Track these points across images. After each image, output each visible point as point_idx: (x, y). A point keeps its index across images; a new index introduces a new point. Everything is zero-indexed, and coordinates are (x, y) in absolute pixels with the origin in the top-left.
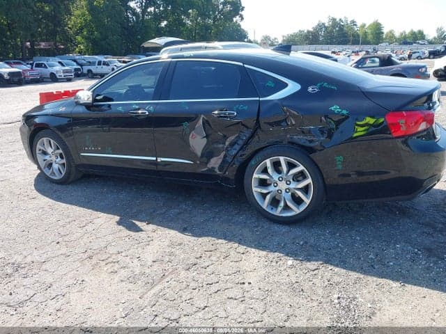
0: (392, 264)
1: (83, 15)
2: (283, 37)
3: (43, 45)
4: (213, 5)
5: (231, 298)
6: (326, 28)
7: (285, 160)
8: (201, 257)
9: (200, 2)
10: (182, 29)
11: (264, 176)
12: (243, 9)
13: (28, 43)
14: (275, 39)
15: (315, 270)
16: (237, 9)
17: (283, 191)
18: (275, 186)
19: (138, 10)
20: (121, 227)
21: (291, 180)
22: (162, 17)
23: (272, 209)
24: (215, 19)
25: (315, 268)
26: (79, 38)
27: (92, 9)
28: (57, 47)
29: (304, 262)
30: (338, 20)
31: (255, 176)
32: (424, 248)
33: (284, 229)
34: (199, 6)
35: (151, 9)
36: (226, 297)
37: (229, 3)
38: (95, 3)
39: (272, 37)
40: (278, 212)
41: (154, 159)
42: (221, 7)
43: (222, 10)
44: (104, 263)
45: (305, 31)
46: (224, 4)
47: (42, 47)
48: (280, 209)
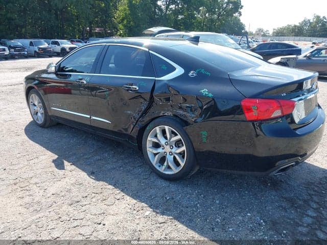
0: (231, 229)
1: (125, 10)
2: (274, 29)
3: (97, 30)
4: (218, 4)
5: (81, 234)
6: (311, 23)
7: (169, 129)
8: (86, 197)
9: (209, 1)
10: (194, 21)
11: (155, 140)
12: (241, 8)
13: (88, 28)
14: (267, 31)
15: (162, 223)
16: (237, 7)
17: (168, 154)
18: (163, 149)
19: (163, 7)
20: (53, 164)
21: (174, 146)
22: (180, 12)
23: (160, 166)
24: (219, 15)
25: (163, 221)
26: (121, 26)
27: (131, 6)
28: (106, 31)
29: (158, 215)
30: (321, 17)
31: (149, 138)
32: (271, 221)
33: (164, 184)
34: (207, 5)
35: (173, 6)
36: (78, 233)
37: (231, 3)
38: (134, 2)
39: (265, 30)
40: (162, 169)
41: (89, 116)
42: (224, 6)
43: (226, 8)
44: (21, 189)
45: (293, 25)
46: (228, 3)
47: (96, 31)
48: (164, 167)
